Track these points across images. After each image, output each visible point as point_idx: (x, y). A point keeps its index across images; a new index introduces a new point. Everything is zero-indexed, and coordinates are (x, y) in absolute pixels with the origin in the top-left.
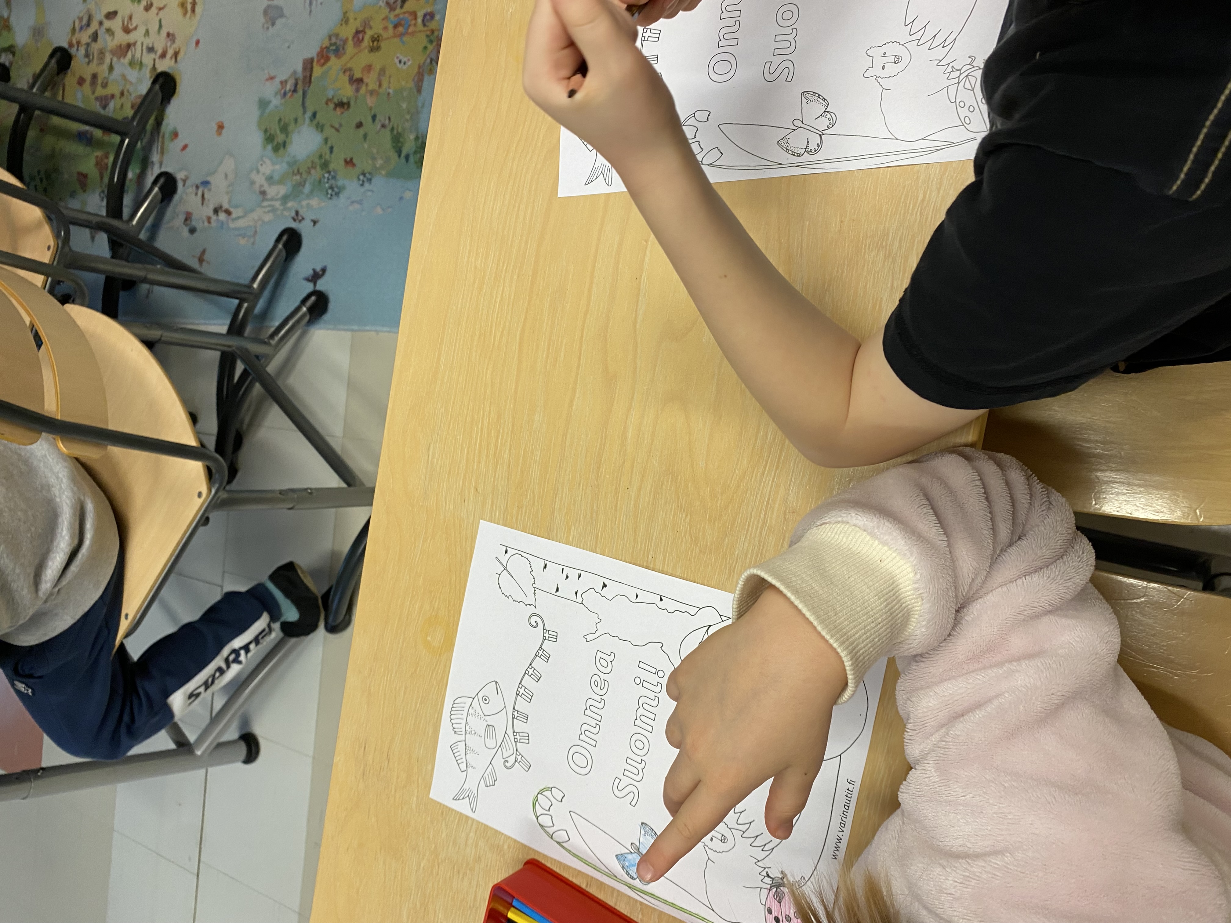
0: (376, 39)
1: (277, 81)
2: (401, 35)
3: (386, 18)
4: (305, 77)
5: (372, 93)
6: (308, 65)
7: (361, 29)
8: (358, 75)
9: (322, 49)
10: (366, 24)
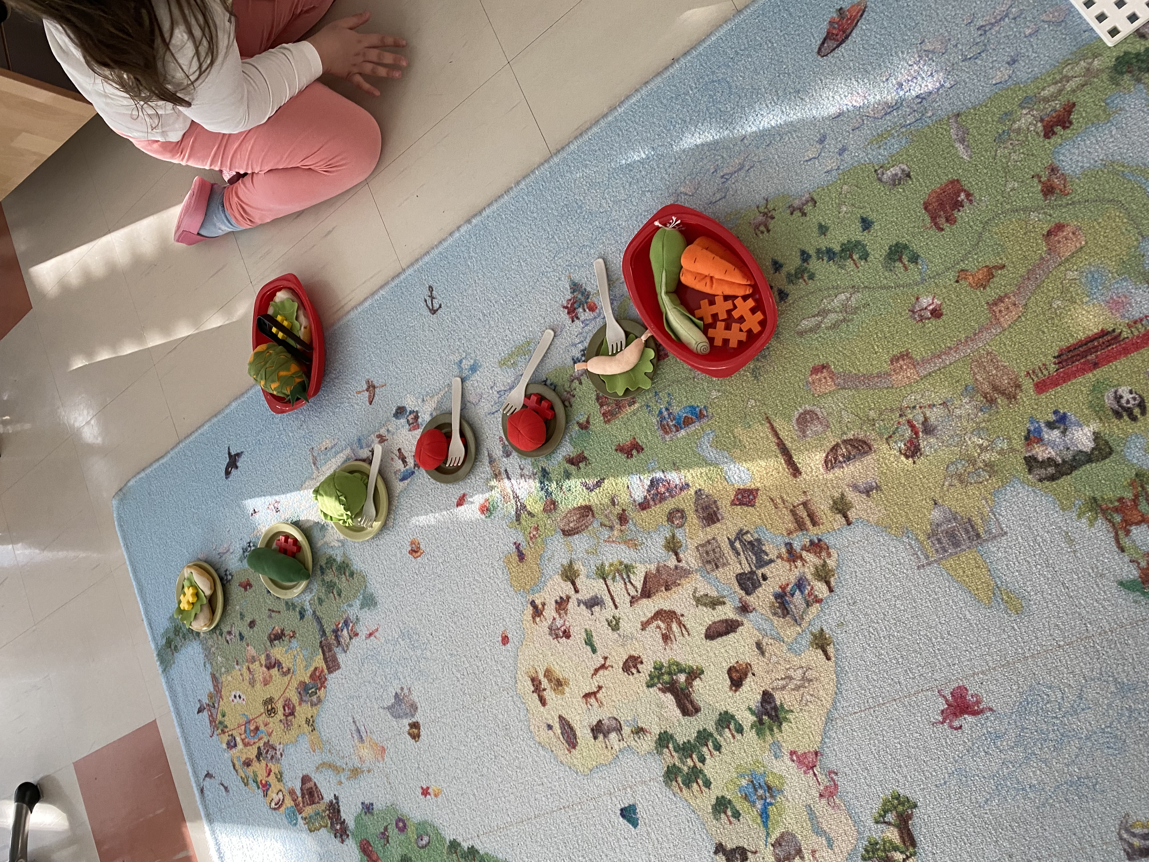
0: (271, 712)
1: (363, 634)
2: (249, 722)
3: (270, 735)
4: (330, 650)
5: (253, 660)
6: (332, 665)
7: (290, 718)
8: (274, 671)
9: (323, 685)
10: (287, 725)
